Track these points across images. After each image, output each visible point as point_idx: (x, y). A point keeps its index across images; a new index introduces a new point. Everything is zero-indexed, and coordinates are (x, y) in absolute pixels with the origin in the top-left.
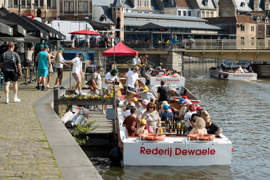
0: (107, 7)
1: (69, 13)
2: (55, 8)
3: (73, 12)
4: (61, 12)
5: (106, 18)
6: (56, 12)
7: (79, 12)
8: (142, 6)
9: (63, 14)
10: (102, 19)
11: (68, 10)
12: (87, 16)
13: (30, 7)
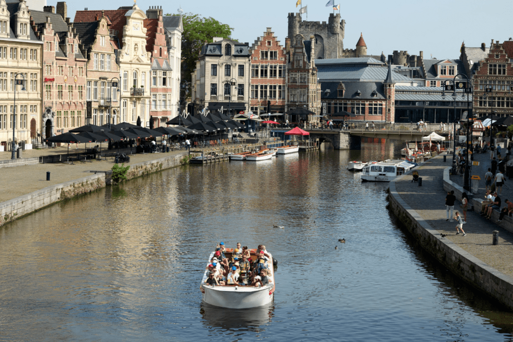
0: (381, 83)
1: (293, 102)
2: (284, 99)
3: (296, 102)
4: (288, 101)
5: (376, 94)
6: (285, 101)
7: (300, 102)
8: (447, 75)
9: (289, 103)
10: (373, 94)
11: (293, 100)
12: (305, 105)
13: (266, 98)
